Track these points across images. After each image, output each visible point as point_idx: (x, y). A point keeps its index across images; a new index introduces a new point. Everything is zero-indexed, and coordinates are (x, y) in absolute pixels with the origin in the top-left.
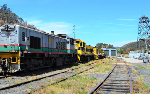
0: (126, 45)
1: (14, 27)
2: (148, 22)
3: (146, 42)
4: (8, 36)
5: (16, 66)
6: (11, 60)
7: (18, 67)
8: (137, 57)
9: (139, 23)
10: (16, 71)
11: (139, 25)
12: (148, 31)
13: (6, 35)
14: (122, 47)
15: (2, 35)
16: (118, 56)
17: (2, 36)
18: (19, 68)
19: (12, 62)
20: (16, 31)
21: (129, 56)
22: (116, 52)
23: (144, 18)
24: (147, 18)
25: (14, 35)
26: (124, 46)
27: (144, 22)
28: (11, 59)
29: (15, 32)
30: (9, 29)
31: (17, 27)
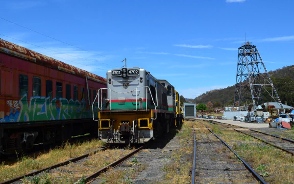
0: (203, 95)
1: (138, 72)
2: (256, 54)
3: (252, 91)
4: (126, 85)
5: (146, 133)
6: (139, 124)
7: (150, 134)
8: (242, 119)
9: (239, 55)
10: (147, 140)
11: (239, 59)
12: (254, 70)
13: (122, 84)
14: (196, 98)
15: (114, 84)
16: (199, 116)
17: (114, 86)
18: (152, 136)
19: (141, 126)
20: (141, 79)
21: (223, 117)
22: (195, 109)
23: (248, 46)
24: (254, 47)
25: (137, 85)
26: (200, 96)
27: (249, 54)
28: (139, 122)
29: (139, 79)
30: (128, 75)
31: (141, 71)
